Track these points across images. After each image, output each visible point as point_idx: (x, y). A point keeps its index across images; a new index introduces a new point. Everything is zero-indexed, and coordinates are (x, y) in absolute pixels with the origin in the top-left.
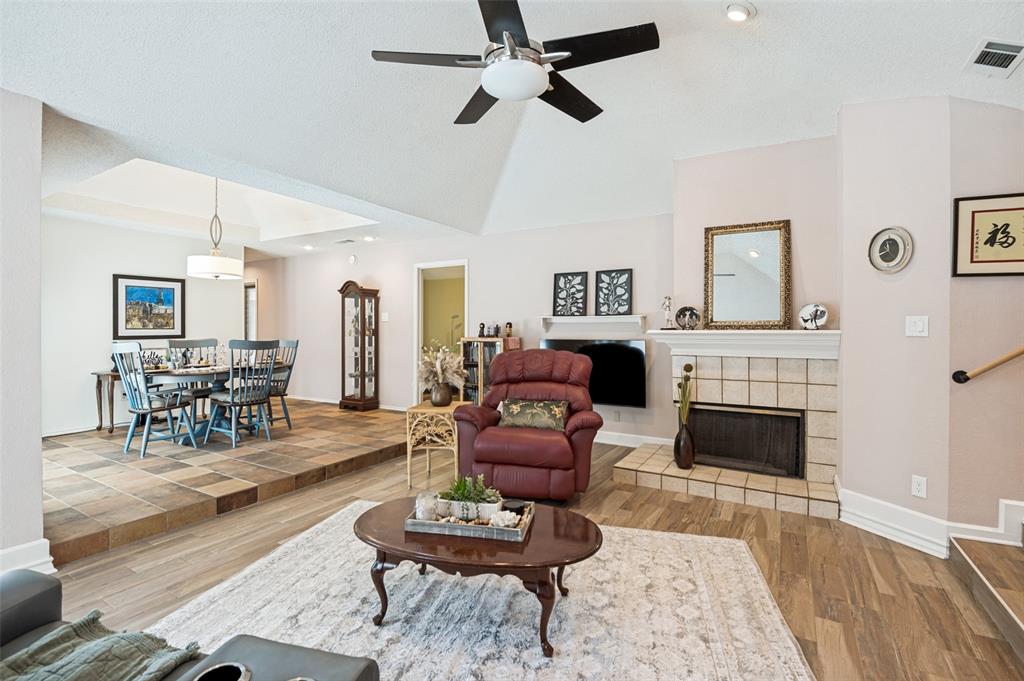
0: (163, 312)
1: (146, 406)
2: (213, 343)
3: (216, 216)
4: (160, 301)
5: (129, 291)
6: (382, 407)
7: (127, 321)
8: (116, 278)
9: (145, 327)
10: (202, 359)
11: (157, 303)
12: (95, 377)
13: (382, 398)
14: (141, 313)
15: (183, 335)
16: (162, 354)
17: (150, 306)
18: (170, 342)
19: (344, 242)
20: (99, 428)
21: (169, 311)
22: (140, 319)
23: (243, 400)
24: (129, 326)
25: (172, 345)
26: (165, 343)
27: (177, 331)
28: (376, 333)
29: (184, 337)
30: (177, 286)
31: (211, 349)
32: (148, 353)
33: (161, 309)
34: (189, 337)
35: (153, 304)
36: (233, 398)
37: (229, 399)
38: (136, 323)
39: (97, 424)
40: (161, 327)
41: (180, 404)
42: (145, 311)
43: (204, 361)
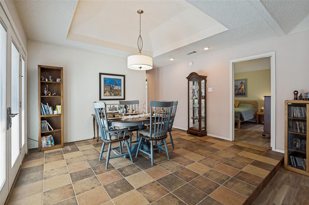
0: (117, 89)
1: (108, 138)
2: (137, 102)
3: (140, 36)
4: (116, 85)
5: (105, 80)
6: (208, 135)
7: (104, 93)
8: (100, 74)
9: (111, 95)
10: (133, 111)
11: (115, 85)
12: (93, 116)
13: (208, 130)
14: (109, 89)
15: (124, 99)
16: (117, 106)
17: (113, 86)
18: (120, 101)
19: (191, 53)
20: (94, 138)
21: (119, 89)
22: (109, 92)
23: (156, 137)
24: (105, 95)
25: (121, 103)
26: (118, 102)
27: (122, 97)
28: (205, 98)
29: (125, 100)
30: (122, 78)
31: (137, 105)
32: (112, 106)
33: (116, 88)
34: (127, 99)
35: (114, 86)
36: (151, 135)
37: (149, 135)
38: (107, 93)
39: (93, 136)
40: (116, 95)
41: (125, 137)
42: (111, 89)
43: (134, 112)
